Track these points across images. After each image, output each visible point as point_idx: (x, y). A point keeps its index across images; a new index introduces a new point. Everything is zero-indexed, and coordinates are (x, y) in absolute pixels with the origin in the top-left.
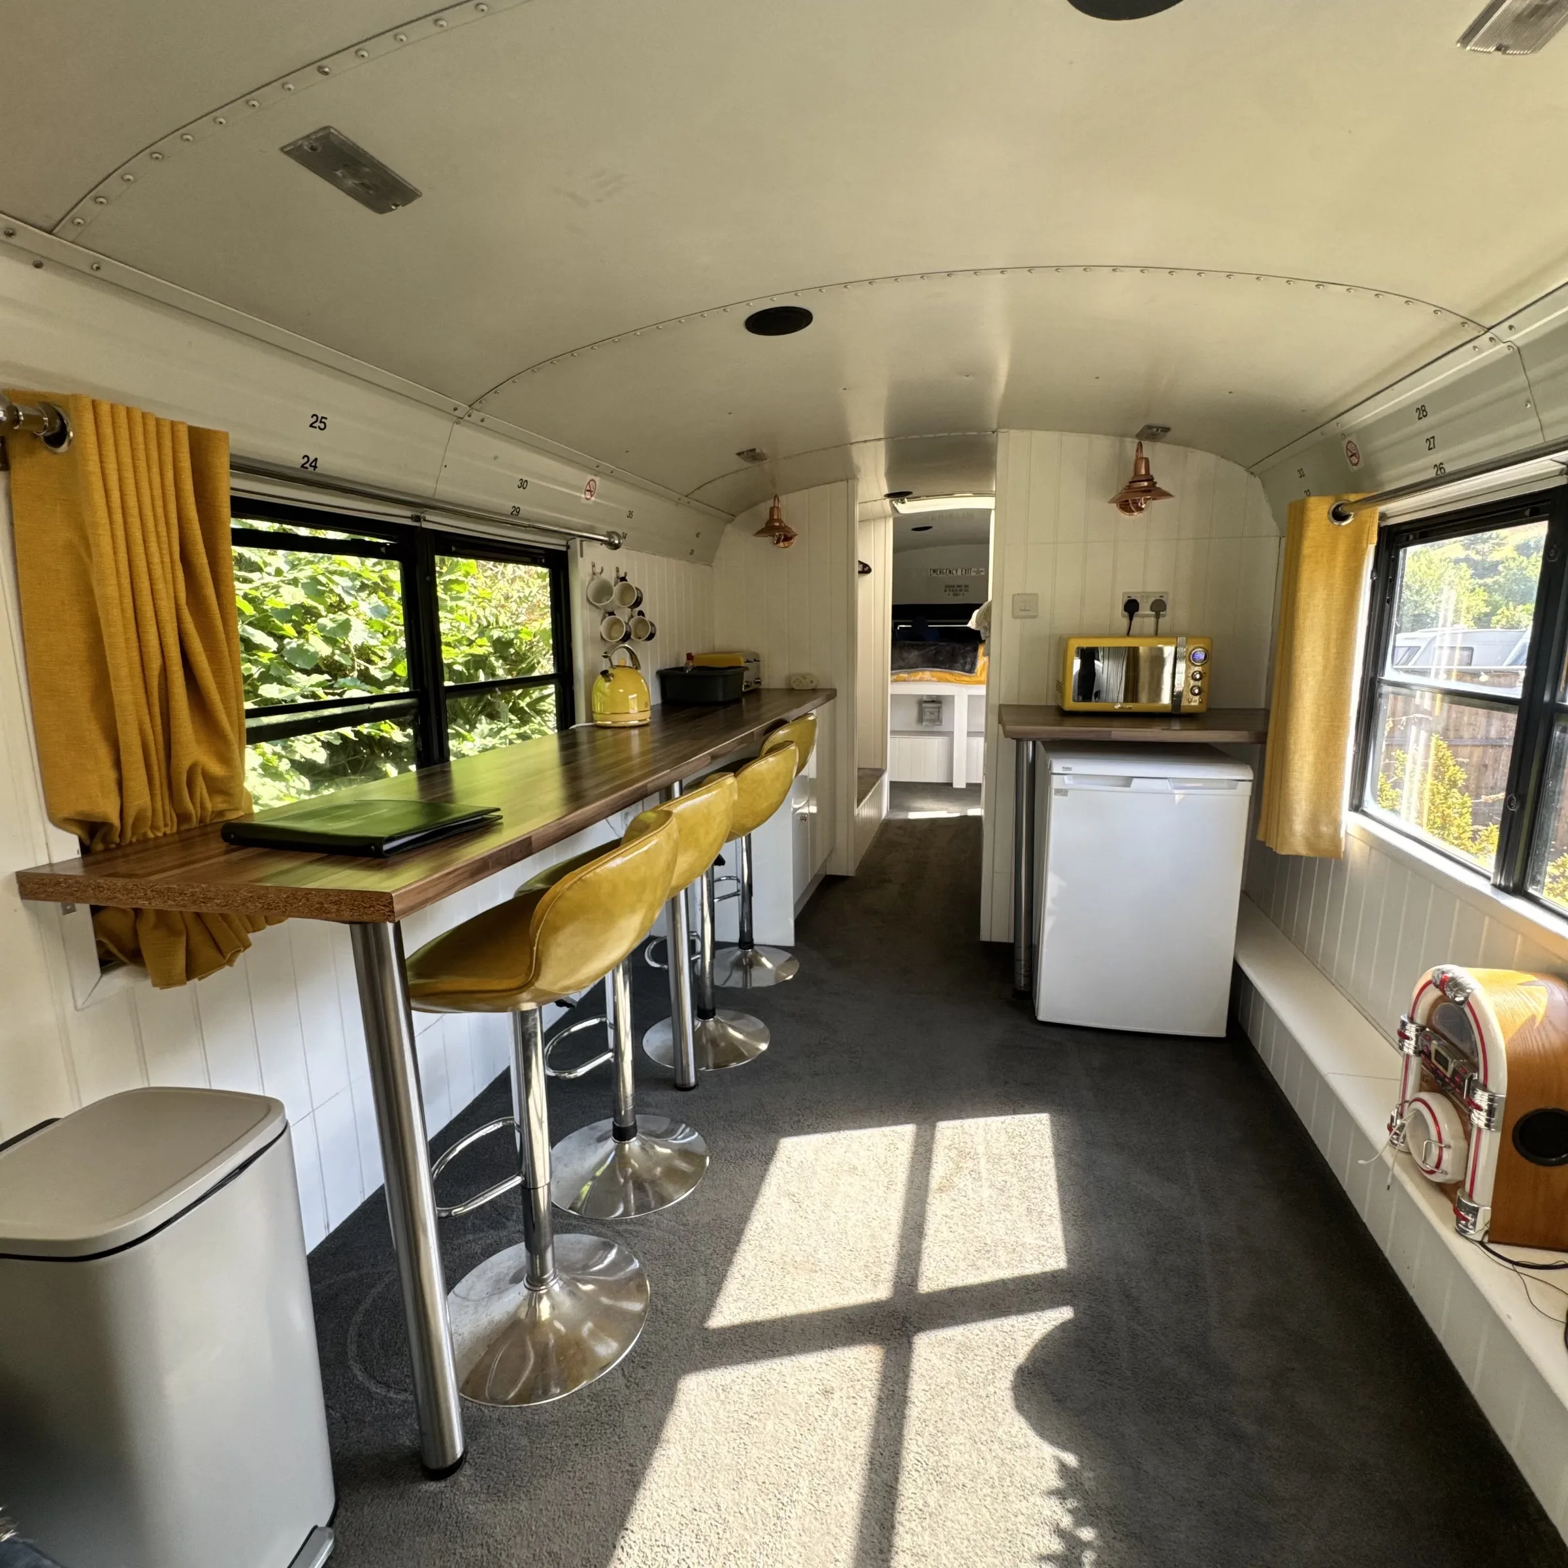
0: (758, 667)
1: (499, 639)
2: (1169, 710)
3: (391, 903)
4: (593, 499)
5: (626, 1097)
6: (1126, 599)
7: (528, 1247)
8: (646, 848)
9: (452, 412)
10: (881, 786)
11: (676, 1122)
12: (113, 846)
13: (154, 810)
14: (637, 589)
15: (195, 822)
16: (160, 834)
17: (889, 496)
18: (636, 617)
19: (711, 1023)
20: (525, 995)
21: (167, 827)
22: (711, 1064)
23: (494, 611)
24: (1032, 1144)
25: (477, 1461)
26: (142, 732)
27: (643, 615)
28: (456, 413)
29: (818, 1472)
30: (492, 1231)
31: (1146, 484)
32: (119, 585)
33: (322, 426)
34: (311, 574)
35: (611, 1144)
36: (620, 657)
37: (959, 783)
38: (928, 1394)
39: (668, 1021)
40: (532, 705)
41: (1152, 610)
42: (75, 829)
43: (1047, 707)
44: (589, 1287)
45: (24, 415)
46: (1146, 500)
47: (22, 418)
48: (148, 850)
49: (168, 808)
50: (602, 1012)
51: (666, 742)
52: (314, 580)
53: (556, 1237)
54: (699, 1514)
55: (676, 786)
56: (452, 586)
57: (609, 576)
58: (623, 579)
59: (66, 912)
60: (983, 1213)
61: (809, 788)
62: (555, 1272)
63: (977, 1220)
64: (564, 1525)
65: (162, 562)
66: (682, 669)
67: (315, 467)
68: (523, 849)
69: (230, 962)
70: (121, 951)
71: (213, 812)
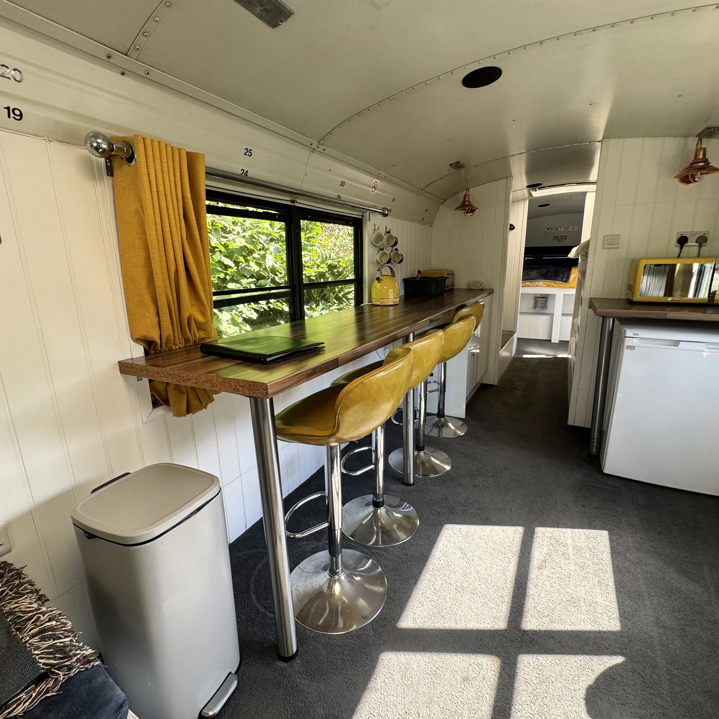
0: (453, 277)
1: (330, 265)
2: (706, 302)
3: (267, 389)
4: (376, 191)
5: (379, 487)
6: (679, 236)
7: (330, 553)
8: (396, 368)
9: (310, 146)
10: (513, 339)
11: (402, 501)
12: (158, 352)
13: (174, 337)
14: (395, 237)
15: (192, 343)
16: (178, 347)
17: (528, 187)
18: (394, 251)
19: (422, 453)
20: (332, 439)
21: (180, 344)
22: (421, 473)
23: (329, 251)
24: (601, 544)
25: (303, 657)
26: (168, 299)
27: (398, 250)
28: (312, 146)
29: (474, 710)
30: (315, 542)
31: (702, 164)
32: (156, 229)
33: (250, 154)
34: (250, 234)
35: (371, 508)
36: (386, 271)
37: (555, 339)
38: (538, 679)
39: (401, 449)
40: (345, 295)
41: (696, 242)
42: (142, 343)
43: (620, 299)
44: (358, 578)
45: (116, 147)
46: (702, 174)
47: (115, 148)
48: (172, 354)
49: (180, 335)
50: (370, 444)
51: (406, 313)
52: (252, 236)
53: (343, 550)
54: (409, 716)
55: (411, 335)
56: (310, 239)
57: (382, 231)
58: (389, 232)
59: (139, 380)
60: (571, 579)
61: (476, 339)
62: (342, 569)
63: (567, 583)
64: (341, 702)
65: (175, 218)
66: (415, 278)
67: (247, 175)
68: (334, 364)
69: (205, 407)
70: (160, 399)
71: (199, 338)
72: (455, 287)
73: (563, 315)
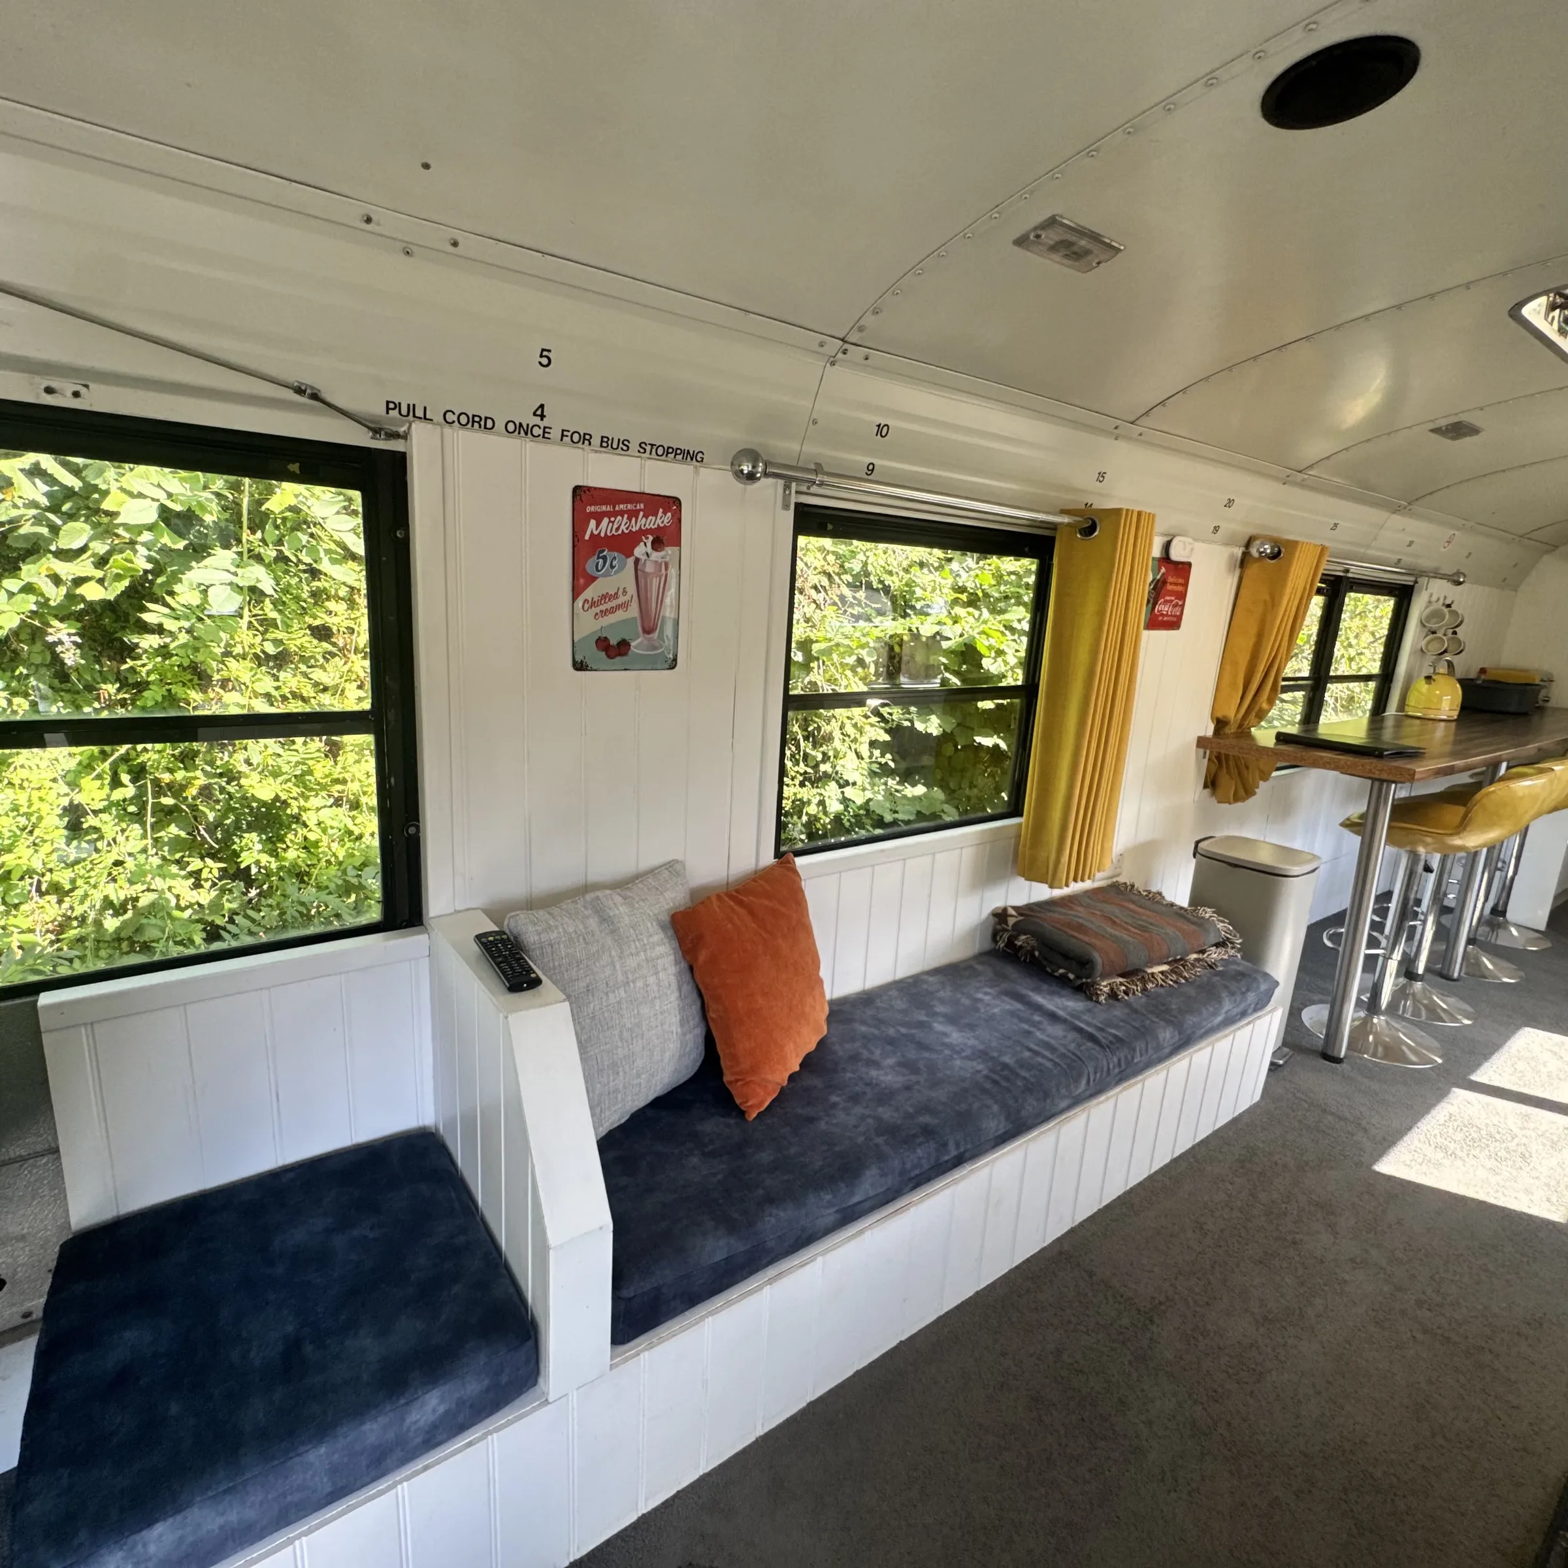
0: (1550, 687)
4: (1449, 547)
14: (1460, 614)
18: (1450, 635)
25: (1345, 1066)
27: (1456, 634)
36: (1441, 666)
58: (1449, 605)
59: (1204, 757)
72: (1549, 704)
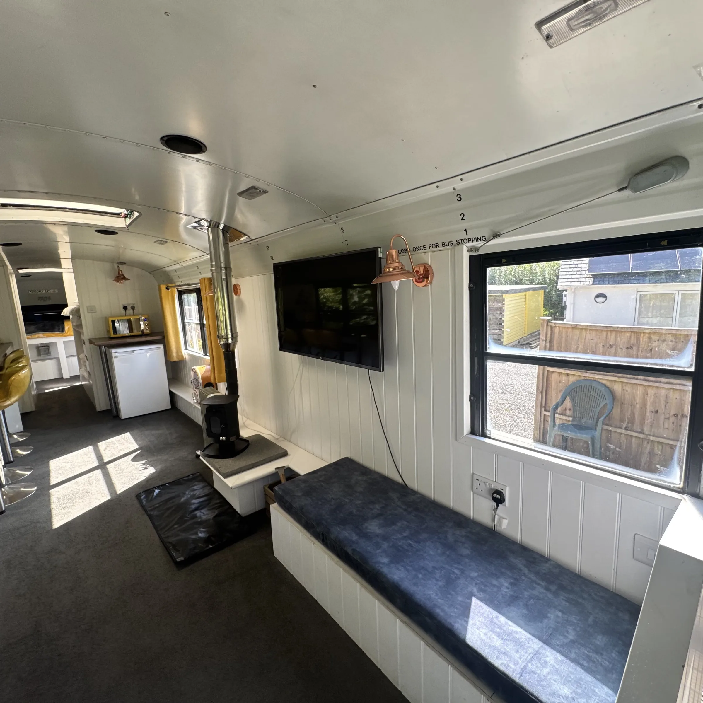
2: (140, 334)
6: (123, 306)
31: (122, 276)
37: (67, 376)
41: (131, 308)
46: (123, 280)
73: (67, 357)
